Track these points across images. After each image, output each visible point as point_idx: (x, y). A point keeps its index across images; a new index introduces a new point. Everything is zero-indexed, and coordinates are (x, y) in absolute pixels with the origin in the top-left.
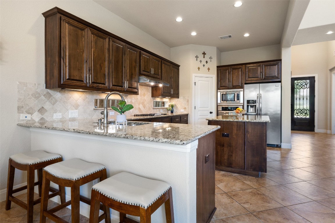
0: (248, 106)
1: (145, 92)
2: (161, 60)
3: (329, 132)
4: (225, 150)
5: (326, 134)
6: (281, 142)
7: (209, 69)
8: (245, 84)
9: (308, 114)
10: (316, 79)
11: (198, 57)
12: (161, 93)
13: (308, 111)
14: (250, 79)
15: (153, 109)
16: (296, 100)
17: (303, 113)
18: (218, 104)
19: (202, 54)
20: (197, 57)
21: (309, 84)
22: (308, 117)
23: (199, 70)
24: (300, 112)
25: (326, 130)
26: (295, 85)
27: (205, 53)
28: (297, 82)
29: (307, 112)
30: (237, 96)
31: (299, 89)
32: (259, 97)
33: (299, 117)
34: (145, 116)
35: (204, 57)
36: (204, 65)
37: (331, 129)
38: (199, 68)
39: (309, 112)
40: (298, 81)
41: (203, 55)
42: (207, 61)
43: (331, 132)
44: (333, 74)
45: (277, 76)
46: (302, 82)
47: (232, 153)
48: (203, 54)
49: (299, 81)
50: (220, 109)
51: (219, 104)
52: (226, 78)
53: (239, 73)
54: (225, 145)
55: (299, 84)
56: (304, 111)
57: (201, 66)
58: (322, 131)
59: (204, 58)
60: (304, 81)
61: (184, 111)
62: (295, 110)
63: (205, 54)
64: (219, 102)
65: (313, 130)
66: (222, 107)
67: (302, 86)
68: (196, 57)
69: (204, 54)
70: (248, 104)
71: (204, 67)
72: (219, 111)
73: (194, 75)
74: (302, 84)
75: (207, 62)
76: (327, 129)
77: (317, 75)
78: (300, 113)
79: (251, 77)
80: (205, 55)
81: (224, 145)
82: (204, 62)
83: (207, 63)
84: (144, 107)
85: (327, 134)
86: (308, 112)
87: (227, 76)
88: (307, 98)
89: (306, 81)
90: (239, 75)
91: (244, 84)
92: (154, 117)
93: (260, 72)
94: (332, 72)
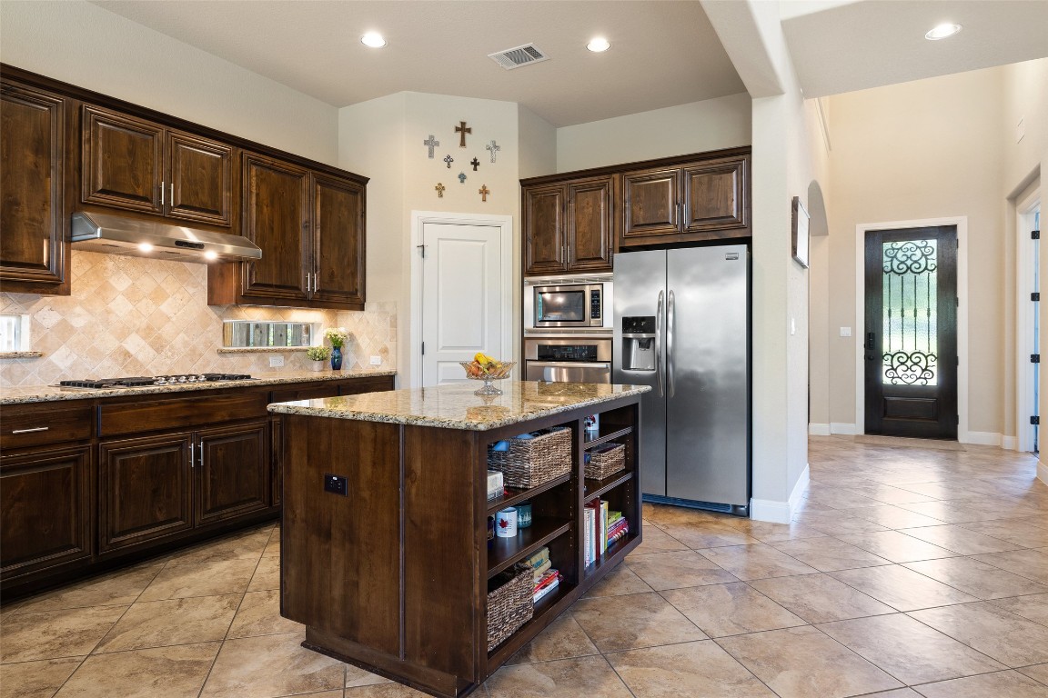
0: (627, 342)
1: (163, 285)
2: (240, 150)
3: (1008, 441)
4: (334, 558)
5: (999, 450)
6: (750, 495)
7: (484, 192)
8: (623, 250)
9: (935, 370)
10: (962, 234)
11: (437, 144)
12: (239, 287)
13: (934, 358)
14: (638, 232)
15: (218, 357)
16: (890, 315)
17: (914, 368)
18: (526, 335)
19: (454, 129)
20: (431, 143)
21: (934, 256)
22: (933, 382)
23: (441, 196)
24: (903, 364)
25: (997, 435)
26: (885, 258)
27: (467, 127)
28: (893, 249)
29: (930, 363)
30: (593, 301)
31: (899, 274)
32: (667, 304)
33: (900, 382)
34: (85, 385)
35: (463, 144)
36: (462, 177)
37: (1014, 433)
38: (440, 189)
39: (935, 363)
40: (894, 245)
41: (459, 134)
42: (475, 160)
43: (1017, 443)
44: (1021, 213)
45: (735, 215)
46: (909, 245)
47: (357, 571)
48: (457, 129)
49: (900, 244)
50: (533, 353)
51: (530, 332)
52: (554, 226)
53: (600, 206)
54: (333, 531)
55: (900, 255)
56: (918, 360)
57: (449, 179)
58: (986, 438)
59: (463, 149)
60: (918, 243)
61: (382, 362)
62: (885, 358)
63: (469, 131)
64: (529, 324)
65: (951, 435)
66: (541, 348)
67: (909, 263)
68: (426, 143)
69: (463, 129)
70: (631, 335)
71: (462, 182)
72: (529, 364)
73: (416, 216)
74: (909, 253)
75: (475, 163)
76: (1000, 429)
77: (966, 217)
78: (905, 368)
79: (642, 222)
80: (467, 135)
81: (330, 534)
82: (462, 164)
83: (475, 169)
84: (158, 346)
85: (1002, 449)
86: (934, 366)
87: (555, 221)
88: (929, 310)
89: (924, 243)
90: (599, 213)
91: (617, 248)
92: (151, 388)
93: (675, 202)
94: (1019, 207)
